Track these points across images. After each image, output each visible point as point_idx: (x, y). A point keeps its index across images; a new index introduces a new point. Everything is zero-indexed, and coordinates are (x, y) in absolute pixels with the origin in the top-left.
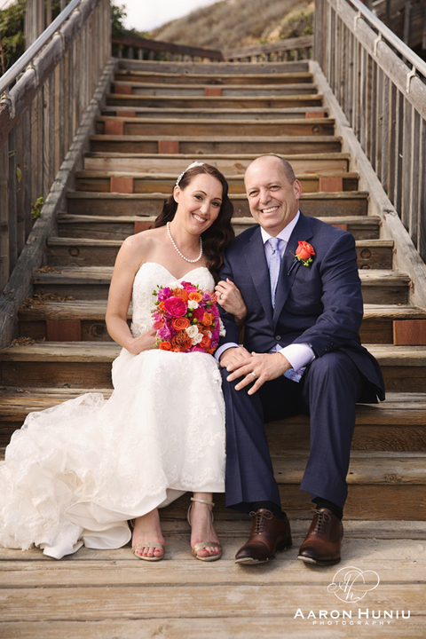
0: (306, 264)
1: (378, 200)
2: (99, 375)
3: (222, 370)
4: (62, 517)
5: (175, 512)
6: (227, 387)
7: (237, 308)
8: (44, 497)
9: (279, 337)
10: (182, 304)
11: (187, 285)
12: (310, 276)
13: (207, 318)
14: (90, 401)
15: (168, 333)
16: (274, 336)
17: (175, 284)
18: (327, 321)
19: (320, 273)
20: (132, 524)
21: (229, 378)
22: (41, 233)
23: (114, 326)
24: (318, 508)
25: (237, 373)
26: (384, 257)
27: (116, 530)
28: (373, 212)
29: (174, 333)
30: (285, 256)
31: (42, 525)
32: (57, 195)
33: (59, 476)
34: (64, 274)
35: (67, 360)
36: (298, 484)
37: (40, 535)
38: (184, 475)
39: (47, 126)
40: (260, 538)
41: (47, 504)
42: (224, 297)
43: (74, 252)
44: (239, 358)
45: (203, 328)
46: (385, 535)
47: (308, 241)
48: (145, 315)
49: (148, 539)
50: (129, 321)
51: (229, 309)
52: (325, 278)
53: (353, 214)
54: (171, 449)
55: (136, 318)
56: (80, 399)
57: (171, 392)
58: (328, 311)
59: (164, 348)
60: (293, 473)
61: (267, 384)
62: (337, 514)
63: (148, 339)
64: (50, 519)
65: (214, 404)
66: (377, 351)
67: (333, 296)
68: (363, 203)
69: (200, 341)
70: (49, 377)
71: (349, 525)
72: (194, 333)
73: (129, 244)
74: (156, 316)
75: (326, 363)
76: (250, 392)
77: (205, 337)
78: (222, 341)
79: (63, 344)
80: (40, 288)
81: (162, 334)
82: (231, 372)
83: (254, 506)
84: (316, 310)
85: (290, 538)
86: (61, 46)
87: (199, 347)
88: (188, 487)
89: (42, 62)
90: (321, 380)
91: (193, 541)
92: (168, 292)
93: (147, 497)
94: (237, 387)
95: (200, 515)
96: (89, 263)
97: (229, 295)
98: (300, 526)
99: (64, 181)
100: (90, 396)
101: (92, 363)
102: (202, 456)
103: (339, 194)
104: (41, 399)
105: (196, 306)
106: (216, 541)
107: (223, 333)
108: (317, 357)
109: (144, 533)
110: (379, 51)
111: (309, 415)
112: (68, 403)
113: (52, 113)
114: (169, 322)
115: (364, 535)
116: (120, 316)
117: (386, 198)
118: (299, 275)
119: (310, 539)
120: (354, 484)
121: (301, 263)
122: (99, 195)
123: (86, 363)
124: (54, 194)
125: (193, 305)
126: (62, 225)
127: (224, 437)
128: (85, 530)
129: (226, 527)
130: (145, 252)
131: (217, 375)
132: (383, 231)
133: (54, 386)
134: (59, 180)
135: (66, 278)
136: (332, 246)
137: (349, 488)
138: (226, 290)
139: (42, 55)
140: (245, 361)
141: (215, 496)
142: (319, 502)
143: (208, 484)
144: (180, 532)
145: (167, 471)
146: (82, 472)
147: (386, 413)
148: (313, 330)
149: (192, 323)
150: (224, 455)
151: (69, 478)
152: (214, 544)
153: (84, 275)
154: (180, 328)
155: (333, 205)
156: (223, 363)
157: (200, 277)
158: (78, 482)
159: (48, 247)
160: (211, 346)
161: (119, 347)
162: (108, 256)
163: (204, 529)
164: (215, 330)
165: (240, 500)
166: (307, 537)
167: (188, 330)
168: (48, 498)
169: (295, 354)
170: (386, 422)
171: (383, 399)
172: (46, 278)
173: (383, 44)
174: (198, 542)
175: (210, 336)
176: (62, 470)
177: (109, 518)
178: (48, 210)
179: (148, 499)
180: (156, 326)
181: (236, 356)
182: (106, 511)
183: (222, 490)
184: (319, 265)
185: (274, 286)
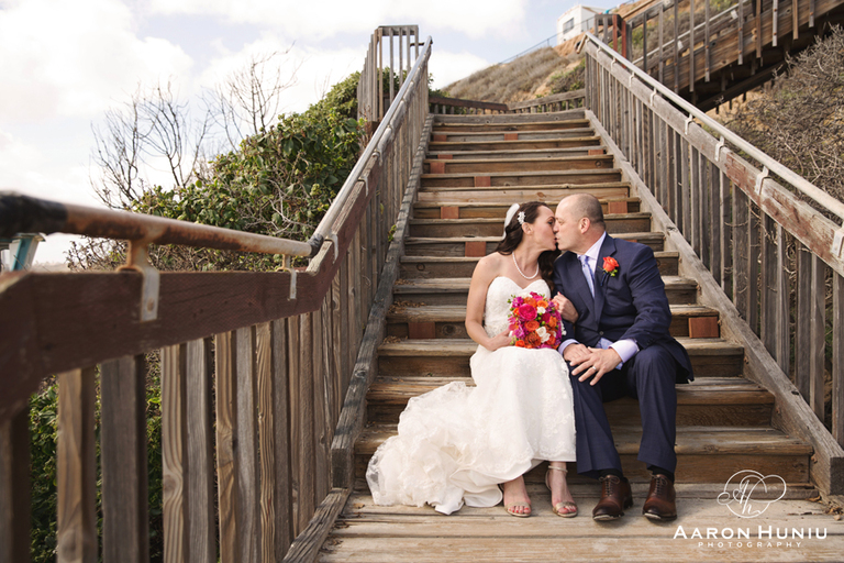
0: (613, 275)
1: (661, 219)
2: (461, 366)
3: (568, 362)
4: (448, 481)
5: (537, 476)
7: (572, 314)
8: (433, 466)
9: (602, 333)
10: (532, 310)
11: (534, 294)
13: (552, 321)
14: (456, 388)
15: (522, 333)
16: (598, 332)
17: (525, 294)
18: (645, 320)
19: (627, 281)
20: (502, 487)
21: (574, 373)
22: (396, 253)
24: (655, 474)
25: (580, 368)
26: (673, 265)
27: (490, 492)
28: (656, 229)
29: (527, 333)
30: (596, 271)
31: (433, 487)
32: (404, 223)
33: (443, 449)
34: (417, 285)
35: (424, 354)
36: (636, 454)
37: (432, 496)
38: (542, 447)
39: (395, 169)
40: (610, 499)
41: (436, 470)
43: (421, 267)
44: (580, 353)
45: (550, 329)
46: (707, 495)
47: (612, 256)
49: (517, 499)
50: (483, 324)
52: (633, 286)
53: (639, 231)
55: (489, 321)
57: (528, 381)
58: (643, 311)
59: (519, 345)
60: (630, 445)
62: (671, 478)
63: (502, 338)
64: (439, 483)
65: (564, 390)
66: (686, 343)
68: (646, 222)
69: (547, 339)
70: (416, 367)
71: (679, 487)
72: (543, 333)
74: (511, 320)
75: (650, 354)
76: (592, 383)
77: (551, 336)
78: (564, 339)
79: (423, 342)
80: (399, 297)
81: (517, 334)
82: (577, 366)
83: (602, 473)
85: (631, 498)
87: (547, 344)
88: (545, 457)
91: (554, 501)
92: (521, 300)
93: (515, 466)
94: (581, 379)
95: (557, 481)
96: (432, 275)
98: (639, 488)
99: (407, 211)
100: (456, 384)
101: (450, 357)
102: (556, 432)
103: (627, 215)
104: (413, 386)
105: (544, 312)
106: (571, 501)
107: (564, 333)
108: (641, 348)
109: (514, 495)
110: (655, 103)
112: (439, 390)
113: (398, 160)
114: (523, 324)
115: (689, 495)
116: (477, 321)
117: (667, 217)
118: (610, 284)
119: (651, 499)
120: (681, 454)
121: (609, 274)
122: (435, 221)
123: (445, 357)
124: (401, 222)
125: (541, 310)
126: (409, 247)
127: (573, 417)
128: (466, 492)
129: (576, 489)
130: (495, 270)
131: (564, 366)
132: (667, 244)
133: (419, 375)
134: (404, 211)
135: (419, 289)
136: (633, 258)
137: (678, 458)
140: (585, 358)
141: (569, 465)
142: (654, 469)
143: (563, 455)
144: (539, 494)
146: (462, 446)
147: (695, 394)
148: (634, 328)
149: (541, 325)
150: (575, 431)
151: (451, 451)
152: (571, 504)
153: (426, 286)
154: (531, 329)
155: (622, 225)
156: (568, 357)
157: (541, 287)
158: (459, 454)
159: (401, 264)
160: (555, 344)
161: (476, 343)
163: (563, 491)
164: (558, 330)
165: (590, 468)
166: (648, 498)
167: (538, 330)
168: (437, 467)
169: (624, 347)
170: (696, 402)
171: (692, 380)
172: (403, 289)
173: (658, 98)
174: (558, 502)
175: (555, 335)
176: (445, 445)
177: (486, 482)
178: (398, 235)
179: (517, 466)
180: (511, 327)
181: (577, 352)
182: (484, 476)
183: (573, 459)
185: (593, 291)
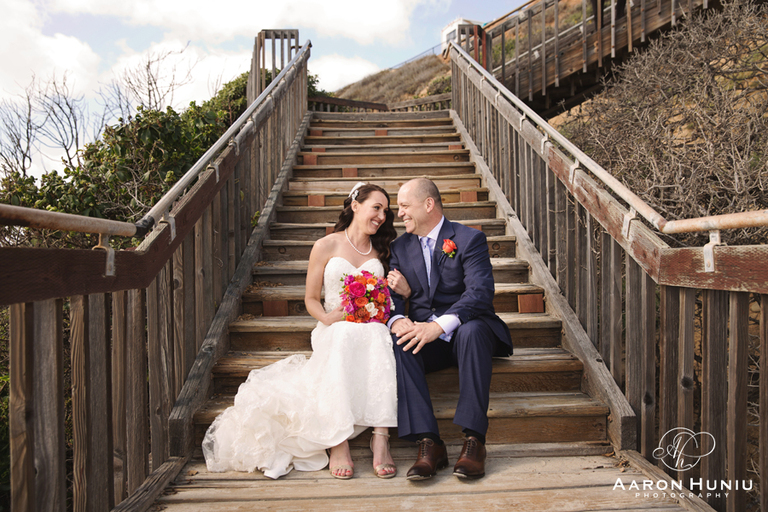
0: (451, 256)
1: (503, 207)
2: (302, 341)
3: (393, 335)
4: (277, 448)
5: (361, 442)
6: (397, 349)
7: (405, 290)
8: (264, 433)
9: (434, 309)
10: (362, 287)
11: (365, 273)
12: (453, 264)
13: (381, 297)
14: (295, 361)
15: (352, 309)
16: (431, 309)
17: (356, 272)
18: (468, 297)
19: (461, 261)
20: (329, 451)
21: (398, 342)
22: (258, 237)
23: (311, 306)
24: (467, 436)
25: (404, 338)
26: (510, 248)
27: (318, 456)
28: (500, 216)
29: (357, 308)
30: (435, 251)
31: (263, 454)
32: (270, 209)
33: (274, 417)
34: (275, 267)
35: (278, 330)
36: (452, 419)
37: (261, 461)
38: (366, 414)
39: (262, 160)
40: (425, 460)
41: (266, 438)
42: (395, 283)
43: (282, 250)
44: (405, 326)
45: (378, 304)
46: (517, 454)
47: (451, 239)
48: (335, 297)
49: (342, 463)
50: (323, 301)
51: (399, 291)
52: (466, 265)
53: (486, 217)
54: (356, 396)
55: (327, 299)
56: (288, 359)
57: (355, 353)
58: (469, 290)
59: (349, 320)
60: (448, 411)
61: (427, 346)
62: (481, 440)
63: (337, 313)
64: (269, 449)
65: (387, 361)
66: (507, 318)
67: (472, 277)
68: (492, 209)
69: (376, 314)
70: (266, 343)
71: (490, 448)
72: (371, 308)
73: (319, 244)
74: (343, 296)
75: (469, 328)
76: (414, 352)
77: (380, 311)
78: (392, 314)
79: (275, 319)
80: (257, 278)
81: (347, 310)
82: (400, 337)
83: (420, 436)
84: (460, 289)
85: (447, 459)
86: (272, 105)
87: (375, 319)
88: (370, 423)
89: (258, 116)
90: (466, 341)
91: (375, 464)
92: (352, 278)
93: (340, 432)
94: (405, 349)
95: (379, 444)
96: (293, 258)
97: (398, 281)
98: (454, 450)
99: (275, 199)
100: (296, 357)
101: (297, 332)
102: (379, 400)
103: (475, 204)
104: (259, 359)
105: (373, 288)
106: (392, 463)
107: (393, 308)
108: (462, 323)
109: (338, 459)
110: (500, 103)
111: (458, 367)
112: (280, 362)
113: (265, 151)
114: (353, 300)
115: (501, 455)
116: (315, 298)
117: (509, 205)
118: (446, 264)
119: (462, 460)
120: (493, 418)
121: (447, 255)
122: (300, 208)
123: (292, 333)
124: (268, 208)
125: (370, 287)
126: (273, 231)
127: (395, 386)
128: (294, 457)
129: (399, 452)
130: (330, 250)
131: (389, 339)
132: (508, 229)
133: (269, 350)
134: (271, 199)
135: (277, 270)
136: (469, 241)
137: (489, 421)
138: (395, 278)
139: (259, 111)
140: (410, 329)
141: (391, 430)
142: (468, 432)
143: (385, 421)
144: (365, 457)
145: (354, 411)
146: (291, 414)
147: (515, 363)
148: (458, 304)
149: (370, 301)
150: (397, 399)
151: (281, 419)
152: (391, 466)
153: (289, 267)
154: (361, 305)
155: (468, 211)
156: (393, 331)
157: (374, 266)
158: (289, 422)
159: (263, 247)
160: (384, 318)
161: (315, 320)
162: (304, 252)
163: (383, 454)
164: (387, 306)
165: (409, 432)
166: (460, 458)
167: (367, 306)
168: (267, 434)
169: (446, 322)
170: (516, 370)
171: (511, 354)
172: (262, 270)
173: (501, 98)
174: (378, 464)
175: (383, 310)
176: (276, 413)
177: (312, 448)
178: (263, 220)
179: (340, 433)
180: (343, 303)
181: (403, 325)
182: (310, 443)
183: (395, 425)
184: (460, 256)
185: (429, 272)
